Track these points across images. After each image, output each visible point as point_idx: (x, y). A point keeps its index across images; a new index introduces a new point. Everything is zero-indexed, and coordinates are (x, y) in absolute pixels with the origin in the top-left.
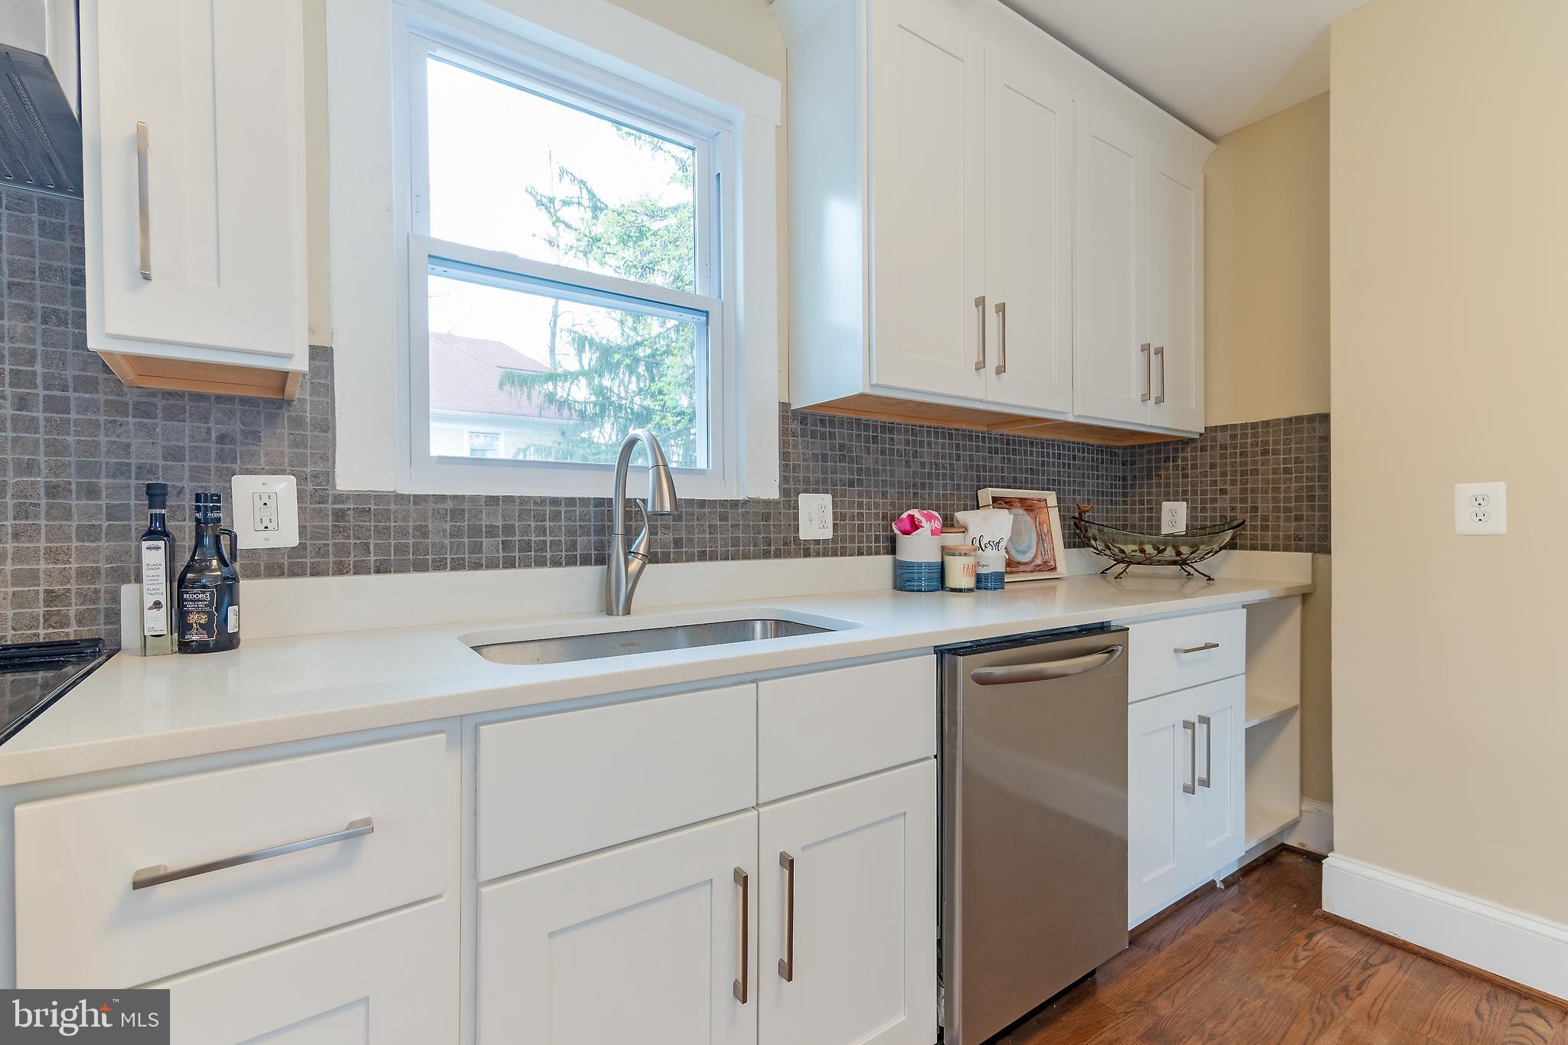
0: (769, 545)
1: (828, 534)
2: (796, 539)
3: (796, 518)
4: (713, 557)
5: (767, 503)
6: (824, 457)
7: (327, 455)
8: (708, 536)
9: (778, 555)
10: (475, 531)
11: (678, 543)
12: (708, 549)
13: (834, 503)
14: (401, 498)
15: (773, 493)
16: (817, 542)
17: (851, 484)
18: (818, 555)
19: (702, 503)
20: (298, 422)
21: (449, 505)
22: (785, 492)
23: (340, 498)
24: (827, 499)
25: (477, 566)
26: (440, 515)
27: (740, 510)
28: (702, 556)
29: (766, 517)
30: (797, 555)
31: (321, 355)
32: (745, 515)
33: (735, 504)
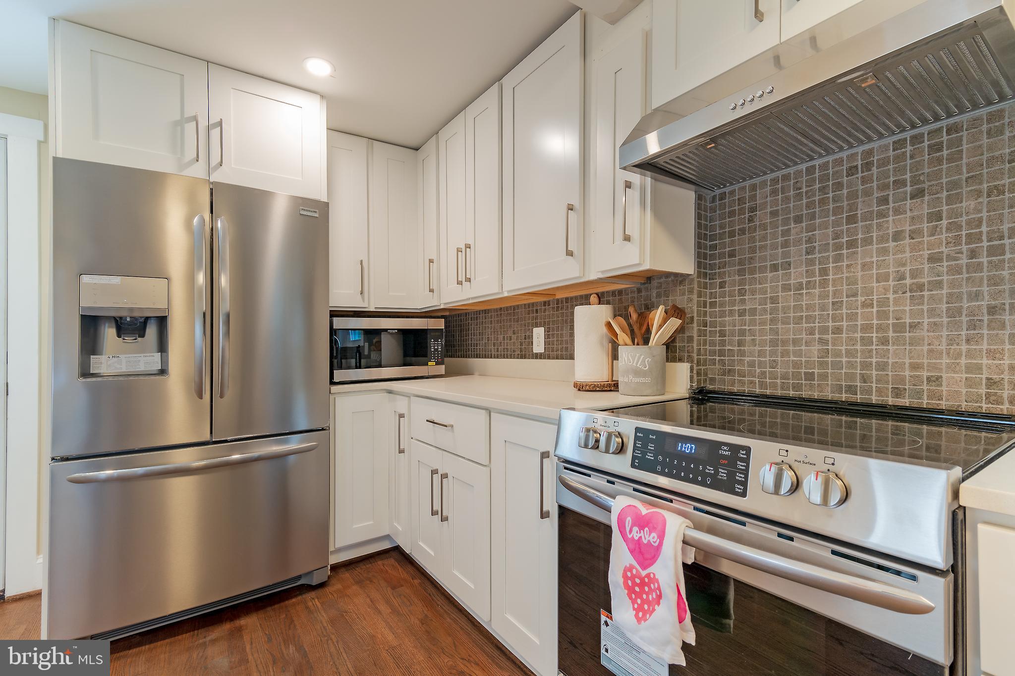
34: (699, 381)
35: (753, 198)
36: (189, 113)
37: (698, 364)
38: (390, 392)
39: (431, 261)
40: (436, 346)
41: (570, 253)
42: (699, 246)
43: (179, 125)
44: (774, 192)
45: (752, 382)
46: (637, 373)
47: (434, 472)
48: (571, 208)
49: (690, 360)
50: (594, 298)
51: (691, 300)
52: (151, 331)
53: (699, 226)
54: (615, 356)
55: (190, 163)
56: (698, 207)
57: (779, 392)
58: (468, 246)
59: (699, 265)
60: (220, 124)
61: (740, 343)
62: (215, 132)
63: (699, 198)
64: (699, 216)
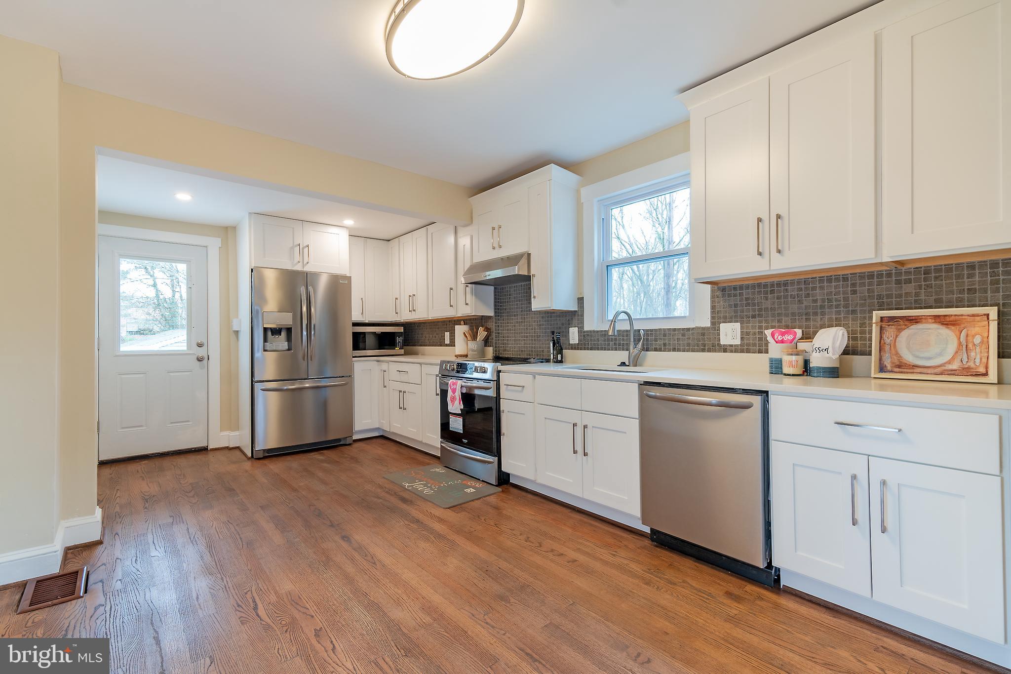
0: (705, 346)
1: (738, 342)
2: (719, 345)
3: (719, 335)
4: (679, 350)
5: (703, 328)
6: (736, 306)
7: (583, 323)
8: (676, 342)
9: (709, 351)
10: (608, 340)
11: (665, 345)
12: (676, 347)
13: (742, 328)
14: (594, 331)
15: (708, 324)
16: (731, 346)
17: (754, 317)
18: (732, 352)
19: (675, 330)
20: (578, 315)
21: (603, 333)
22: (713, 323)
23: (584, 332)
24: (738, 325)
25: (609, 350)
26: (602, 335)
27: (691, 332)
28: (674, 350)
29: (703, 334)
30: (719, 351)
31: (581, 300)
32: (692, 334)
33: (688, 329)
34: (496, 354)
35: (510, 291)
36: (296, 243)
37: (495, 348)
38: (378, 361)
39: (396, 299)
40: (399, 340)
41: (451, 306)
42: (495, 305)
43: (292, 248)
44: (514, 290)
45: (510, 354)
46: (473, 350)
47: (400, 391)
48: (451, 289)
49: (493, 347)
50: (462, 322)
51: (492, 325)
52: (283, 334)
53: (495, 298)
54: (467, 345)
55: (296, 264)
56: (495, 292)
57: (516, 357)
58: (414, 295)
59: (495, 312)
60: (308, 246)
61: (508, 340)
62: (306, 250)
63: (495, 288)
64: (495, 295)
